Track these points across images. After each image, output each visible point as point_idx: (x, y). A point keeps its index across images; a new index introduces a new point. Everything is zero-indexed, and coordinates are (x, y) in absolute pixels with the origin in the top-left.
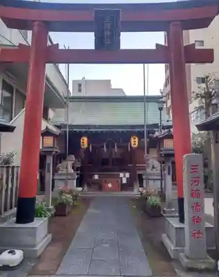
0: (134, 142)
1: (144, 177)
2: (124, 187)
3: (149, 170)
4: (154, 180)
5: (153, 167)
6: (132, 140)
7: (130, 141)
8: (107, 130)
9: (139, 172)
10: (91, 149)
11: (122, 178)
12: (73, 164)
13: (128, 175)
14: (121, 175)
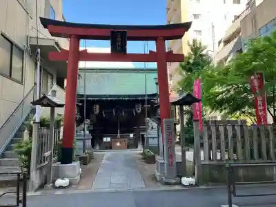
0: (138, 108)
1: (145, 136)
2: (130, 146)
3: (149, 131)
4: (153, 138)
5: (152, 128)
6: (136, 106)
10: (104, 115)
12: (89, 127)
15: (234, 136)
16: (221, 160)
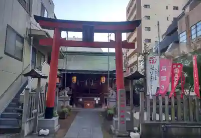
0: (103, 80)
2: (96, 106)
3: (110, 96)
5: (112, 95)
6: (102, 79)
7: (100, 79)
8: (87, 73)
9: (105, 97)
10: (78, 84)
11: (95, 101)
13: (99, 99)
14: (95, 99)
15: (170, 103)
16: (159, 121)
